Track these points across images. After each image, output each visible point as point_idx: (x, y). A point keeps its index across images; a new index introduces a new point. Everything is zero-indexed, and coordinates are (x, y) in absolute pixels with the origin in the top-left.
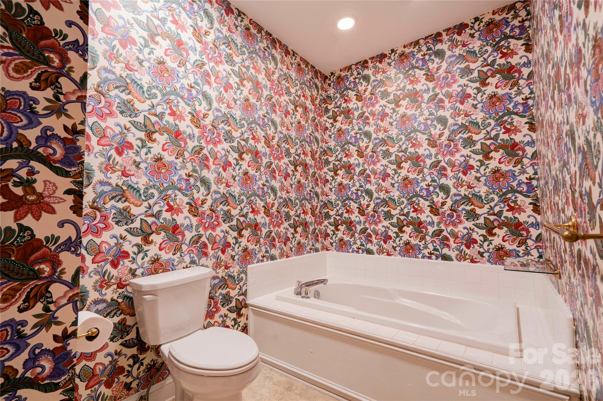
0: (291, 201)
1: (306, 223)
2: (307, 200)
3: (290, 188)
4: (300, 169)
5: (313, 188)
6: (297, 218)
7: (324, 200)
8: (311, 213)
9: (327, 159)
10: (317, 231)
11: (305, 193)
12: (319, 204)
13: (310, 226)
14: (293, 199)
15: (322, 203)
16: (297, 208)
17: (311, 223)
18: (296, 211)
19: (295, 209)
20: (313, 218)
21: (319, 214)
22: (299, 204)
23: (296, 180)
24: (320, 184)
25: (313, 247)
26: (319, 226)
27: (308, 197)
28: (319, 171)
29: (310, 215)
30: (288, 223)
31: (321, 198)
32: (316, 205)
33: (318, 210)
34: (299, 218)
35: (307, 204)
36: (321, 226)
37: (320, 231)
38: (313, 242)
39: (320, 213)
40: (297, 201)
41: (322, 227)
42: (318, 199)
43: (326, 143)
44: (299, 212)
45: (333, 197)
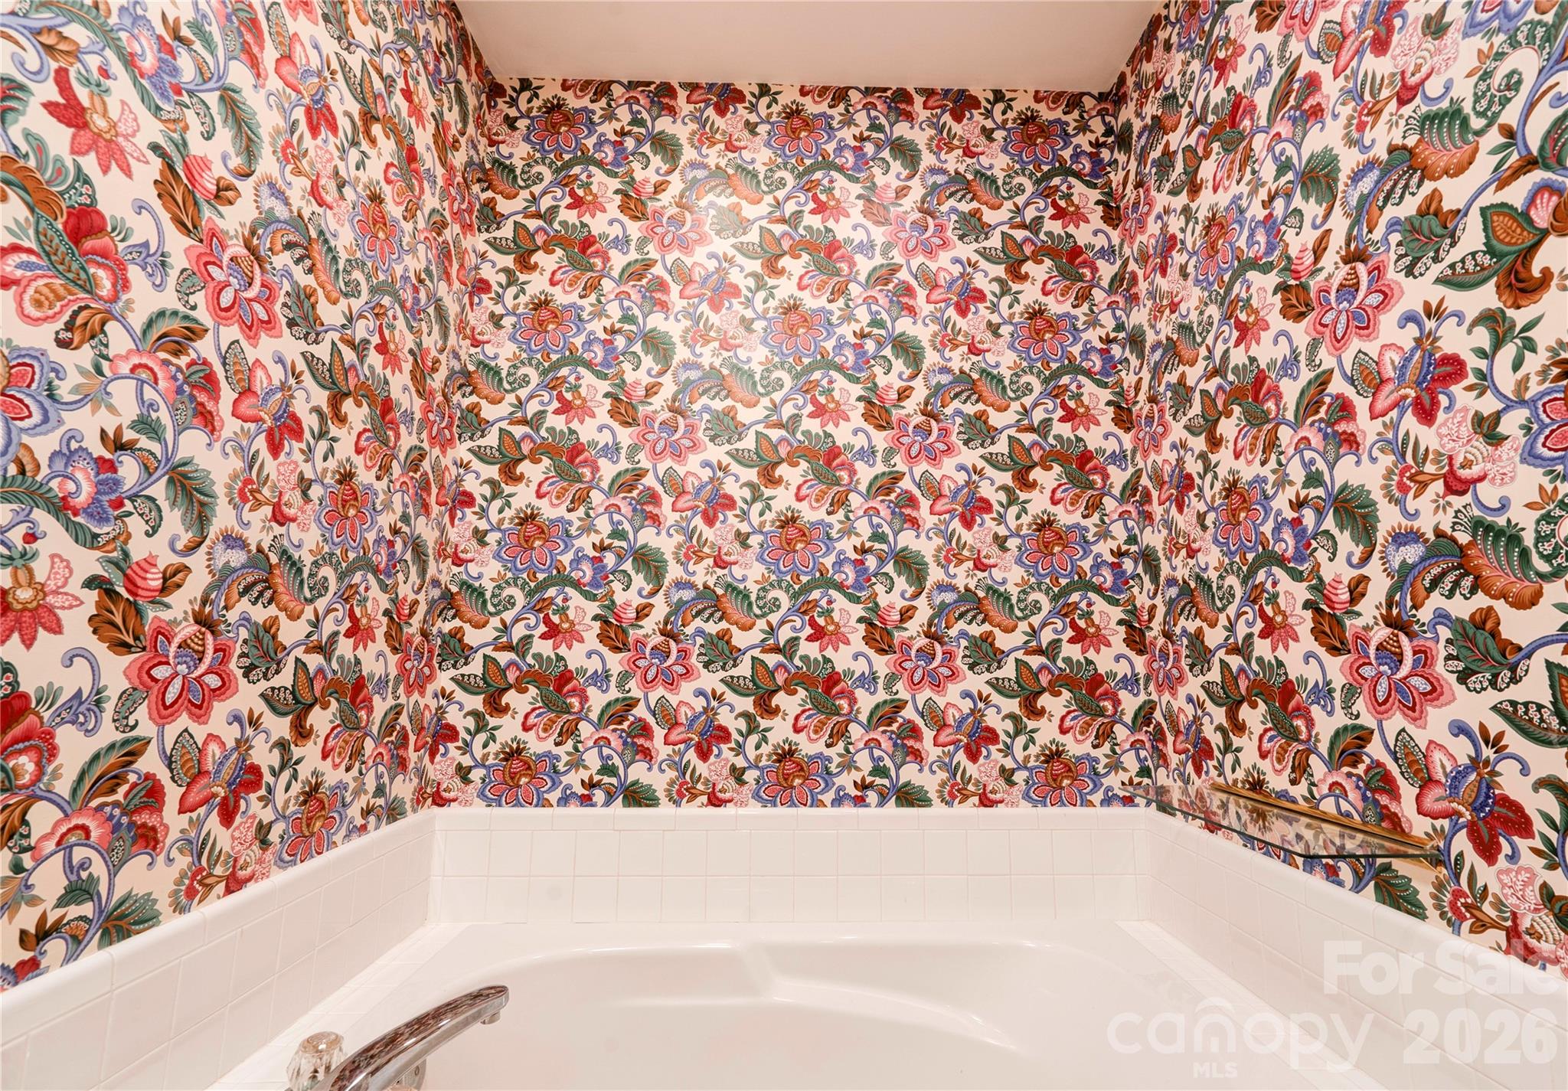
0: (296, 566)
1: (359, 684)
2: (376, 571)
3: (294, 497)
4: (357, 414)
5: (405, 518)
6: (314, 661)
7: (444, 579)
8: (388, 636)
9: (474, 409)
10: (404, 720)
11: (371, 536)
12: (421, 597)
13: (376, 699)
14: (308, 560)
15: (436, 593)
16: (321, 604)
17: (383, 682)
18: (316, 624)
19: (309, 613)
20: (393, 659)
21: (418, 639)
22: (333, 588)
23: (332, 464)
24: (435, 509)
25: (381, 801)
26: (416, 696)
27: (381, 559)
28: (436, 451)
29: (380, 644)
30: (263, 685)
31: (432, 570)
32: (411, 597)
33: (416, 621)
34: (328, 659)
35: (375, 591)
36: (422, 694)
37: (416, 718)
38: (379, 777)
39: (425, 634)
40: (327, 571)
41: (428, 701)
42: (423, 572)
43: (476, 343)
44: (328, 627)
45: (487, 570)
